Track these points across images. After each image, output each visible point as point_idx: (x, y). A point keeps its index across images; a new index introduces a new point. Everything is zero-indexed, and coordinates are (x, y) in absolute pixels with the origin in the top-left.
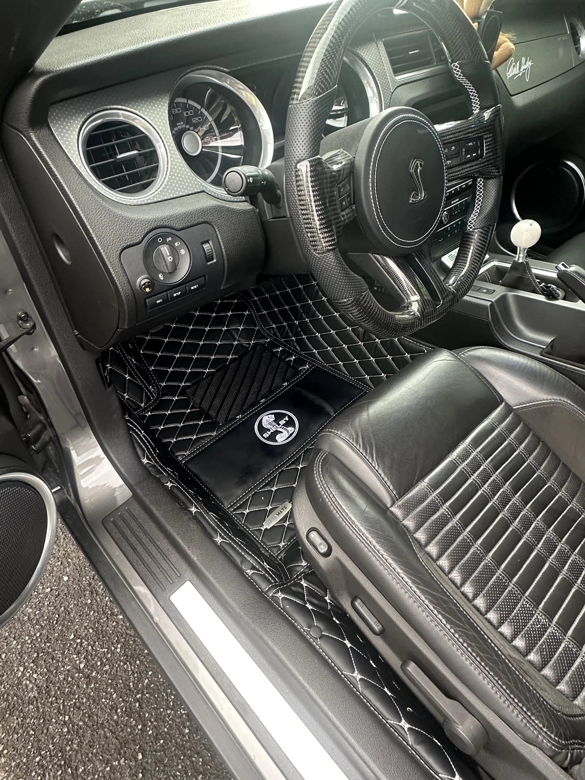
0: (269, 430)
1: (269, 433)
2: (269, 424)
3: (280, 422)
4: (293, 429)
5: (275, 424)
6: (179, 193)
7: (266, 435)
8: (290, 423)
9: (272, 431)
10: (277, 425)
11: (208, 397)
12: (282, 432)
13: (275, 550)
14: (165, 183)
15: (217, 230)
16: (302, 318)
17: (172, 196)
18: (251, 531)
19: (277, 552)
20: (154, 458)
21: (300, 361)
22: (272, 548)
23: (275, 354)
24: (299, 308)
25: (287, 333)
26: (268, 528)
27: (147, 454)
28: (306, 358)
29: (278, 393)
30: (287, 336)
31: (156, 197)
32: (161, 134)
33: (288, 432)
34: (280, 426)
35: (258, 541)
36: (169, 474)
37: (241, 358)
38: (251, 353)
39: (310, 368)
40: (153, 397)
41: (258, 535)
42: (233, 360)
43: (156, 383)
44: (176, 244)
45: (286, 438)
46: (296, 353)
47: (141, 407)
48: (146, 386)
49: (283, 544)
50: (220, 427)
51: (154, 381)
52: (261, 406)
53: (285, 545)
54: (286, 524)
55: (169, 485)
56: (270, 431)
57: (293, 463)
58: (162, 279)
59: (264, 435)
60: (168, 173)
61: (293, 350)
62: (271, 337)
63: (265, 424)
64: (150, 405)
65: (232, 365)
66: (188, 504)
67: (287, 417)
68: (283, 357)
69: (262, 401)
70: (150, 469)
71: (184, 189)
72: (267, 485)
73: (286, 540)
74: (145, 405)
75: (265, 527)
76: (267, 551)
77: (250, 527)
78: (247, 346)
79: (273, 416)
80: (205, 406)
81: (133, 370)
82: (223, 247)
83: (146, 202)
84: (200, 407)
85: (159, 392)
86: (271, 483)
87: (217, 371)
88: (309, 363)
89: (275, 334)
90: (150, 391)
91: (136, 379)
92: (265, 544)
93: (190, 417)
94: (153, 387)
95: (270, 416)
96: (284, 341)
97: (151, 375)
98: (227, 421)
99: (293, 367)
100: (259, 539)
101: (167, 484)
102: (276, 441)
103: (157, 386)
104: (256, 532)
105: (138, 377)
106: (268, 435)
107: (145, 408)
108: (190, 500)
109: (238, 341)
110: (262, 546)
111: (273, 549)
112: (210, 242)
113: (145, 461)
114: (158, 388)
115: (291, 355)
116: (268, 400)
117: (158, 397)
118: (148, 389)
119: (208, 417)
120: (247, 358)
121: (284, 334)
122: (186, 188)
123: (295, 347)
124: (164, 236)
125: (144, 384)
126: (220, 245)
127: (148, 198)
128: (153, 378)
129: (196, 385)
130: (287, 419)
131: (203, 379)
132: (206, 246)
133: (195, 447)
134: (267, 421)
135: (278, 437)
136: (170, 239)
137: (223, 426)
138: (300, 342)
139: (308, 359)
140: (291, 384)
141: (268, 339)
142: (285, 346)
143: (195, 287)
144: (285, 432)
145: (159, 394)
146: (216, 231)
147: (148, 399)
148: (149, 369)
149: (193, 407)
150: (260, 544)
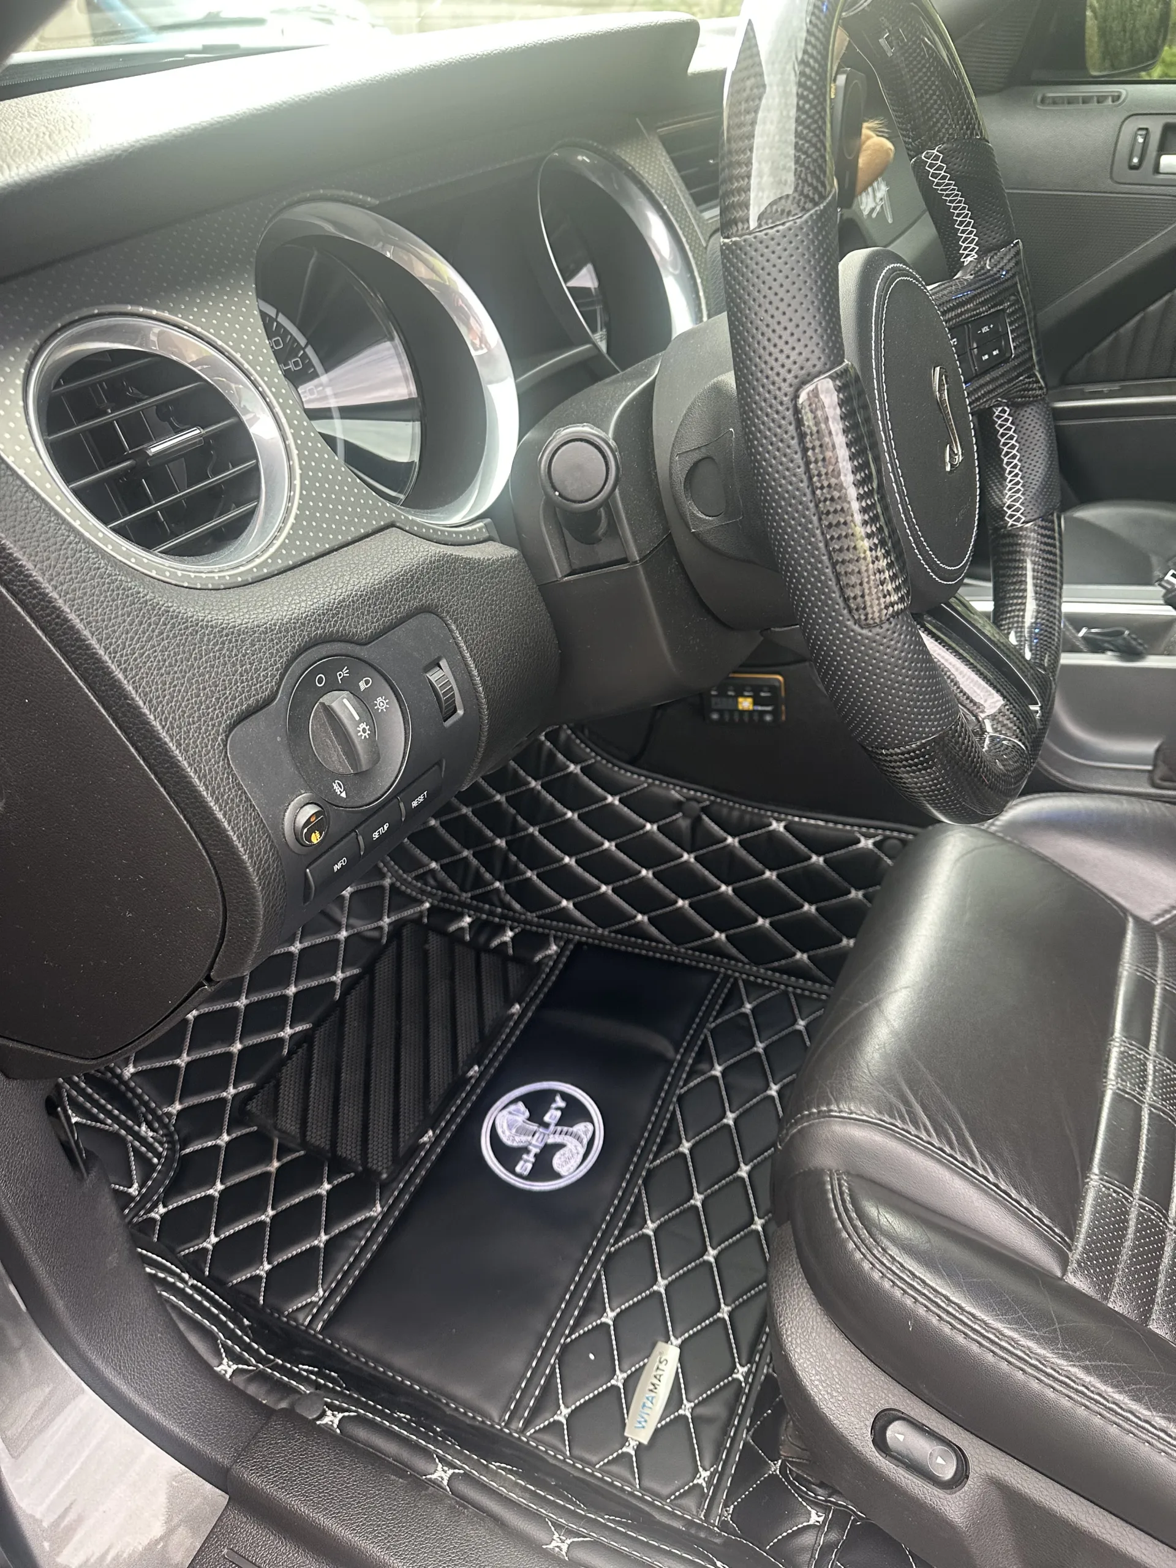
0: (525, 1150)
1: (531, 1158)
2: (521, 1131)
3: (547, 1118)
4: (590, 1126)
5: (534, 1127)
6: (336, 537)
7: (525, 1166)
8: (574, 1113)
9: (535, 1150)
10: (541, 1130)
11: (318, 1110)
12: (561, 1146)
13: (690, 1503)
14: (294, 511)
15: (453, 627)
16: (515, 828)
17: (319, 547)
18: (600, 1470)
19: (700, 1506)
20: (247, 1348)
21: (529, 940)
22: (679, 1502)
23: (456, 937)
24: (505, 804)
25: (478, 875)
26: (645, 1441)
27: (224, 1346)
28: (543, 927)
29: (510, 1037)
30: (479, 881)
31: (281, 556)
32: (255, 376)
33: (579, 1138)
34: (552, 1128)
35: (631, 1494)
36: (318, 1386)
37: (369, 970)
38: (392, 951)
39: (562, 949)
40: (159, 1156)
41: (626, 1474)
42: (349, 985)
43: (153, 1112)
44: (362, 685)
45: (580, 1157)
46: (513, 920)
47: (131, 1198)
48: (130, 1130)
49: (705, 1474)
50: (385, 1186)
51: (146, 1104)
52: (474, 1087)
53: (712, 1475)
54: (686, 1410)
55: (332, 1419)
56: (527, 1151)
57: (628, 1224)
58: (344, 795)
59: (518, 1169)
60: (297, 482)
61: (502, 916)
62: (430, 895)
63: (508, 1138)
64: (157, 1183)
65: (351, 1000)
66: (420, 1463)
67: (558, 1098)
68: (482, 939)
69: (471, 1073)
70: (252, 1390)
71: (346, 524)
72: (585, 1312)
73: (708, 1460)
74: (141, 1187)
75: (633, 1444)
76: (672, 1515)
77: (594, 1459)
78: (376, 934)
79: (521, 1105)
80: (318, 1136)
81: (82, 1092)
82: (475, 673)
83: (256, 573)
84: (304, 1144)
85: (169, 1135)
86: (593, 1305)
87: (317, 1025)
88: (555, 937)
89: (441, 886)
90: (143, 1140)
91: (98, 1120)
92: (656, 1495)
93: (288, 1181)
94: (150, 1126)
95: (512, 1108)
96: (472, 898)
97: (133, 1090)
98: (400, 1161)
99: (515, 959)
100: (632, 1485)
101: (326, 1420)
102: (558, 1176)
103: (159, 1119)
104: (614, 1468)
105: (102, 1108)
106: (529, 1166)
107: (143, 1196)
108: (416, 1447)
109: (348, 927)
110: (651, 1504)
111: (684, 1502)
112: (443, 663)
113: (227, 1368)
114: (165, 1126)
115: (500, 929)
116: (487, 1067)
117: (172, 1150)
118: (137, 1136)
119: (338, 1166)
120: (384, 969)
121: (470, 879)
122: (351, 522)
123: (507, 907)
124: (330, 669)
125: (123, 1125)
126: (467, 665)
127: (258, 561)
128: (139, 1097)
129: (270, 1083)
130: (560, 1103)
131: (283, 1062)
132: (434, 676)
133: (336, 1268)
134: (510, 1127)
135: (558, 1162)
136: (345, 672)
137: (394, 1178)
138: (523, 891)
139: (550, 928)
140: (528, 1005)
141: (422, 902)
142: (477, 910)
143: (421, 799)
144: (571, 1143)
145: (171, 1142)
146: (451, 631)
147: (147, 1167)
148: (120, 1077)
149: (283, 1151)
150: (642, 1499)
